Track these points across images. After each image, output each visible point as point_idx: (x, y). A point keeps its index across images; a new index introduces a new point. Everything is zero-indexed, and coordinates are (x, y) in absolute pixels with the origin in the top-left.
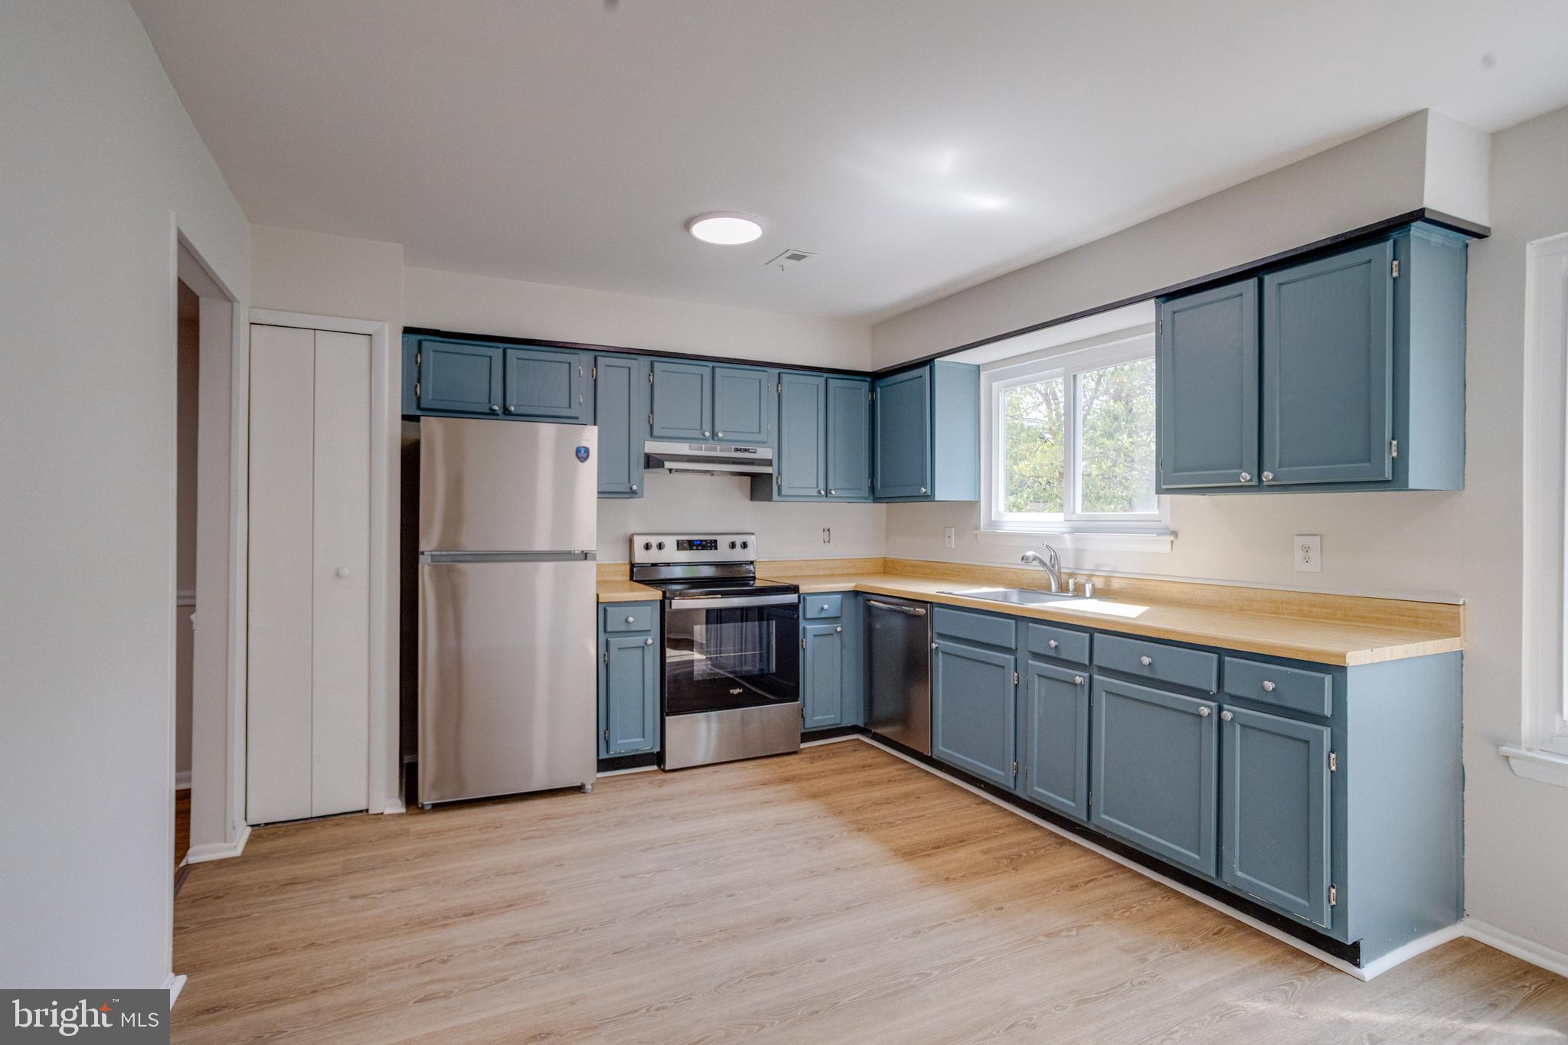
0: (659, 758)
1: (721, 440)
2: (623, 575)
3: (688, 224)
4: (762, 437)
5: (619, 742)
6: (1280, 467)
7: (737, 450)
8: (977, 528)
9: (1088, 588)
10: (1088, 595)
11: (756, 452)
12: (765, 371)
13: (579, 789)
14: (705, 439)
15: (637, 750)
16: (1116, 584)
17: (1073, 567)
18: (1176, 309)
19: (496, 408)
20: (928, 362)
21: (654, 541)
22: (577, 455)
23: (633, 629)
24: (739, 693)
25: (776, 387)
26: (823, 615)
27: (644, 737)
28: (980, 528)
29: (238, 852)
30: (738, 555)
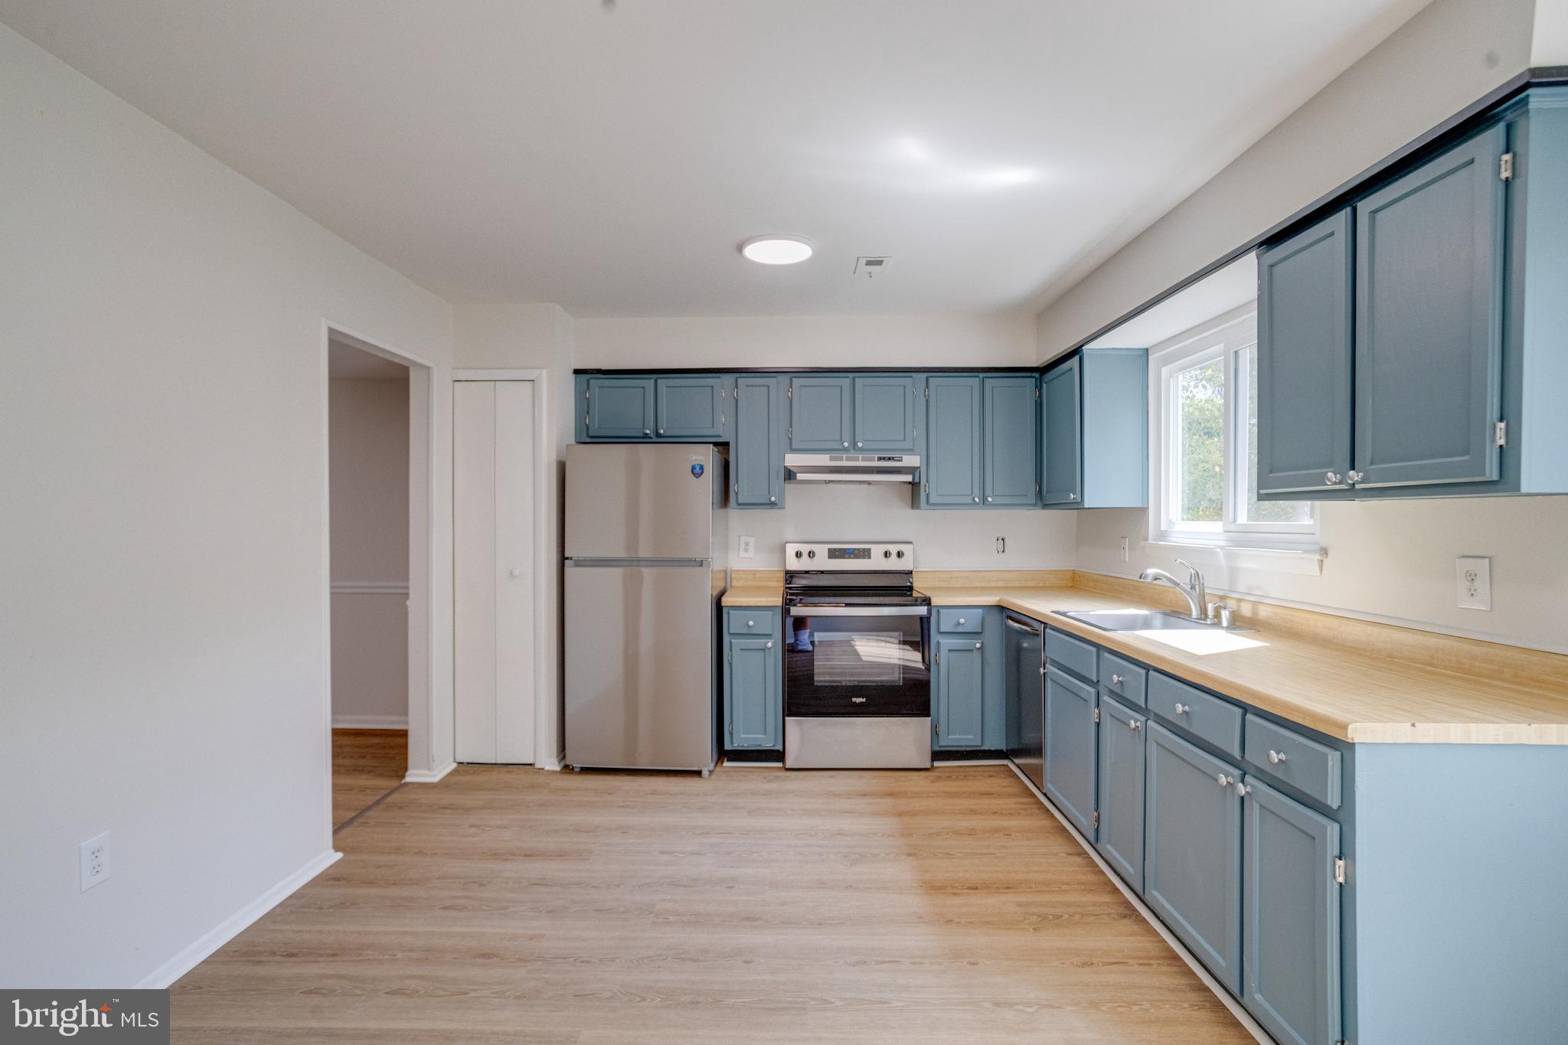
0: (778, 756)
1: (861, 450)
2: (777, 581)
3: (740, 248)
4: (907, 445)
5: (743, 736)
6: (1372, 463)
7: (880, 459)
8: (1146, 539)
9: (1225, 615)
10: (1225, 623)
11: (901, 460)
12: (911, 377)
13: (698, 773)
14: (846, 450)
15: (760, 745)
16: (1264, 613)
17: (1228, 589)
18: (1272, 261)
19: (648, 432)
20: (1076, 352)
21: (805, 549)
22: (693, 472)
23: (755, 632)
24: (862, 702)
25: (923, 391)
26: (960, 629)
27: (766, 734)
28: (1148, 540)
29: (436, 780)
30: (893, 564)
